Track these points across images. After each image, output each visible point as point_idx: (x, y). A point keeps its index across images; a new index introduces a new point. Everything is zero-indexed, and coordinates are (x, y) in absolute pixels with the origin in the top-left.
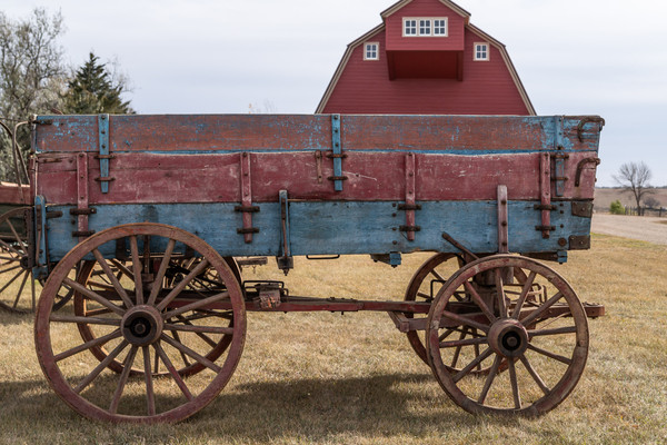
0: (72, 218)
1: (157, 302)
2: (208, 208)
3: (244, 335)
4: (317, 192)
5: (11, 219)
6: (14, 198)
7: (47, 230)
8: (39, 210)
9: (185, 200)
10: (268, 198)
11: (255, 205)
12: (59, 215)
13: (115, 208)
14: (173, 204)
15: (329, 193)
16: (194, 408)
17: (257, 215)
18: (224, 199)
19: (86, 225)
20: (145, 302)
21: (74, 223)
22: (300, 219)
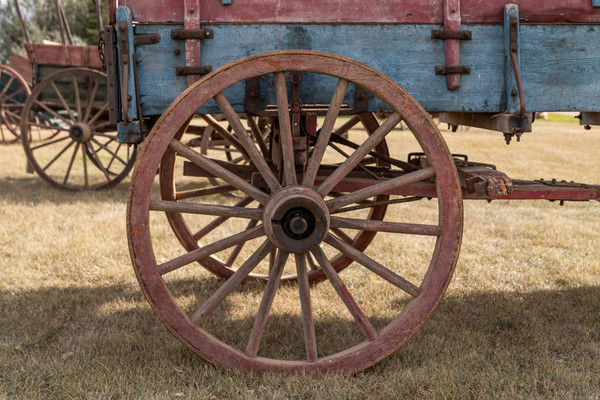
0: (175, 45)
1: (318, 183)
2: (389, 32)
3: (459, 238)
4: (563, 9)
5: (56, 82)
6: (58, 58)
7: (137, 63)
8: (124, 31)
9: (353, 18)
10: (485, 17)
11: (465, 28)
12: (155, 40)
13: (243, 30)
14: (334, 24)
15: (582, 11)
16: (380, 351)
17: (467, 45)
18: (415, 18)
19: (198, 57)
20: (300, 182)
21: (178, 53)
22: (534, 53)
